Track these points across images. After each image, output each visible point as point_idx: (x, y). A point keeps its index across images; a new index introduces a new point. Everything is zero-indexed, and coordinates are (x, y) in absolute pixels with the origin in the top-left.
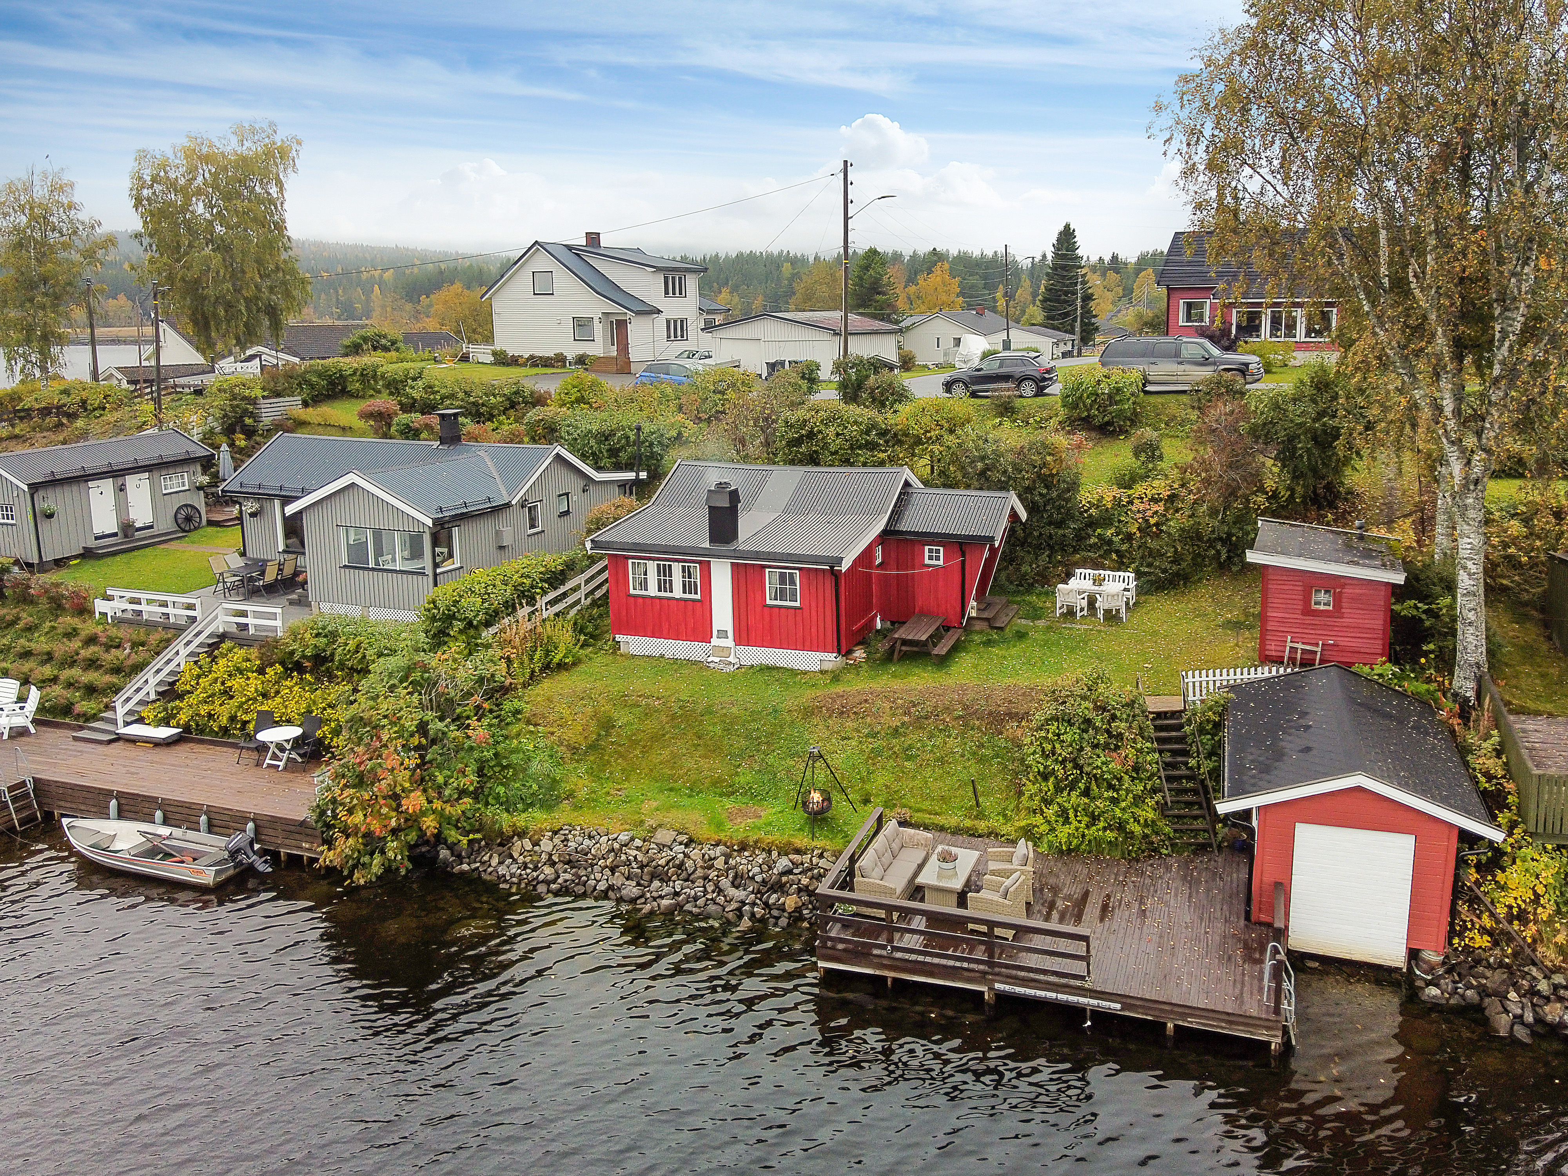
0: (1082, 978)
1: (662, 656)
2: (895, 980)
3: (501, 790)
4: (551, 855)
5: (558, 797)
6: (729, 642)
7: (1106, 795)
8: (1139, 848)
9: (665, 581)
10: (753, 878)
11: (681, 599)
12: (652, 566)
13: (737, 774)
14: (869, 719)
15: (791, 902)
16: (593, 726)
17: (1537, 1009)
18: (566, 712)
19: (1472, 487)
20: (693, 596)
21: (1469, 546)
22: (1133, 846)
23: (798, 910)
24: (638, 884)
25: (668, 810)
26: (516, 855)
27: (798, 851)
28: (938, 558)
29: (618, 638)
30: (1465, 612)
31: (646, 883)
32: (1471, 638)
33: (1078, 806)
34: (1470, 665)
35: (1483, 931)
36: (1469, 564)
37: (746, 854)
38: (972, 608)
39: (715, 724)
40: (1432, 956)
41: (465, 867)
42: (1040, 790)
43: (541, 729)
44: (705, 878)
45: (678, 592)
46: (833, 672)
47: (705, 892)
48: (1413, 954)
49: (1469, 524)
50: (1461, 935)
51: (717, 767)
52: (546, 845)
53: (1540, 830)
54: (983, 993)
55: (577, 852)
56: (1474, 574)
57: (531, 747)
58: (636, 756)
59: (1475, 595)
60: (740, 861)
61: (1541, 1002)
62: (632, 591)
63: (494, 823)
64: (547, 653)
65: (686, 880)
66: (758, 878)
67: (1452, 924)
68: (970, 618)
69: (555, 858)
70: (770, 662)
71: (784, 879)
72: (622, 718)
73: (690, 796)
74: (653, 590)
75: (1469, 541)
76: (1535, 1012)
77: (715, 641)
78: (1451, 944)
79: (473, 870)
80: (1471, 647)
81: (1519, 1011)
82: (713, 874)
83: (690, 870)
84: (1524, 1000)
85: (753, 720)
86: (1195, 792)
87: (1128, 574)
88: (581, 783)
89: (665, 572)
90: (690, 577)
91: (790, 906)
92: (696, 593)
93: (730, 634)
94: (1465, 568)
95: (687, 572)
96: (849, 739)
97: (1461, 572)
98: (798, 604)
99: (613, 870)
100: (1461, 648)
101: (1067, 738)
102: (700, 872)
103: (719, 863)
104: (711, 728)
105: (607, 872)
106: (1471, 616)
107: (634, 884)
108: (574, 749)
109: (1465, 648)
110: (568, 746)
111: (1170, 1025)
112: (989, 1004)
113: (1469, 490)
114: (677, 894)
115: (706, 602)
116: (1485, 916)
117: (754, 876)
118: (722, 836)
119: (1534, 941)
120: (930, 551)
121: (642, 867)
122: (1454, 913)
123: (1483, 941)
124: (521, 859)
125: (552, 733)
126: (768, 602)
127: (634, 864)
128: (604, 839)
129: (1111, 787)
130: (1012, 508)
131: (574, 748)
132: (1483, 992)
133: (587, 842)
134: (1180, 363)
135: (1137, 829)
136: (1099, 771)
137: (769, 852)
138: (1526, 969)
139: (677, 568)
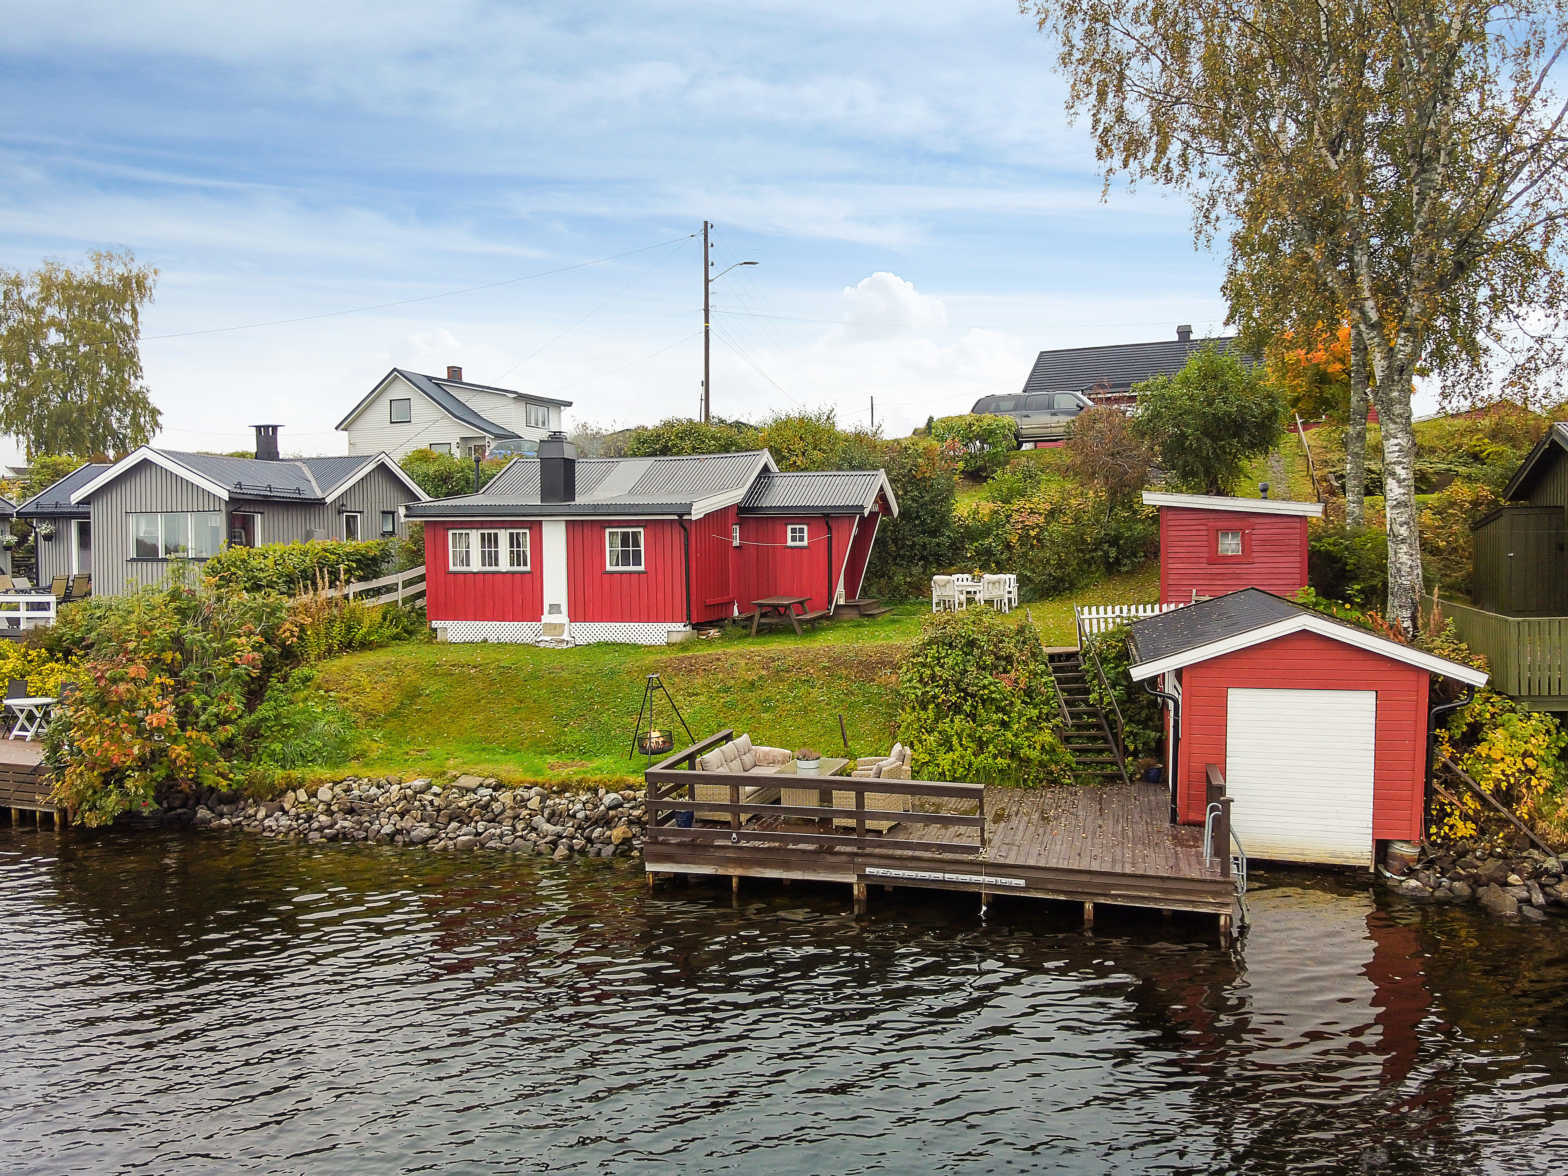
0: (975, 850)
1: (485, 641)
2: (741, 878)
3: (277, 747)
4: (330, 805)
5: (347, 755)
6: (563, 618)
7: (995, 717)
8: (1036, 777)
9: (490, 553)
10: (574, 816)
11: (507, 573)
12: (475, 536)
13: (564, 733)
14: (721, 675)
15: (618, 833)
16: (396, 696)
17: (1547, 889)
18: (365, 681)
19: (1396, 378)
20: (522, 568)
21: (1397, 448)
22: (1029, 775)
23: (626, 841)
24: (431, 826)
25: (477, 764)
26: (287, 806)
27: (630, 787)
28: (802, 539)
29: (435, 624)
30: (1396, 527)
31: (442, 826)
32: (1404, 558)
33: (963, 730)
34: (1405, 590)
35: (1465, 817)
36: (1398, 469)
37: (567, 795)
38: (840, 595)
39: (539, 688)
40: (1405, 850)
41: (225, 821)
42: (919, 720)
43: (332, 694)
44: (516, 817)
45: (504, 565)
46: (681, 644)
47: (514, 830)
48: (1382, 848)
49: (1395, 423)
50: (1439, 823)
51: (542, 728)
52: (325, 793)
53: (1525, 692)
54: (850, 885)
55: (361, 800)
56: (1404, 480)
57: (319, 710)
58: (445, 722)
59: (1406, 506)
60: (560, 802)
61: (1552, 881)
62: (451, 568)
63: (265, 778)
64: (349, 629)
65: (489, 821)
66: (580, 815)
67: (1427, 809)
68: (837, 606)
69: (334, 808)
70: (610, 638)
71: (611, 813)
72: (432, 686)
73: (505, 754)
74: (476, 565)
75: (1396, 441)
76: (1545, 894)
77: (546, 618)
78: (1428, 836)
79: (234, 825)
80: (1405, 569)
81: (1525, 894)
82: (524, 813)
83: (497, 811)
84: (1528, 882)
85: (585, 682)
86: (1099, 727)
87: (1009, 576)
88: (375, 745)
89: (489, 541)
90: (518, 546)
91: (617, 838)
92: (525, 564)
93: (564, 608)
94: (1393, 474)
95: (514, 541)
96: (697, 695)
97: (1390, 480)
98: (642, 568)
99: (402, 815)
100: (1394, 571)
101: (950, 661)
102: (509, 813)
103: (534, 803)
104: (535, 692)
105: (396, 817)
106: (1403, 531)
107: (427, 825)
108: (370, 716)
109: (1399, 570)
110: (365, 713)
111: (1089, 906)
112: (858, 901)
113: (1393, 381)
114: (478, 834)
115: (536, 576)
116: (1467, 798)
117: (575, 813)
118: (539, 779)
119: (1531, 817)
120: (794, 531)
121: (439, 811)
122: (1429, 792)
123: (1465, 829)
124: (293, 811)
125: (347, 699)
126: (609, 568)
127: (429, 808)
128: (396, 787)
129: (1002, 710)
130: (882, 489)
131: (371, 714)
132: (1476, 882)
133: (374, 790)
134: (1054, 414)
135: (1034, 754)
136: (986, 691)
137: (596, 791)
138: (1525, 854)
139: (503, 536)
